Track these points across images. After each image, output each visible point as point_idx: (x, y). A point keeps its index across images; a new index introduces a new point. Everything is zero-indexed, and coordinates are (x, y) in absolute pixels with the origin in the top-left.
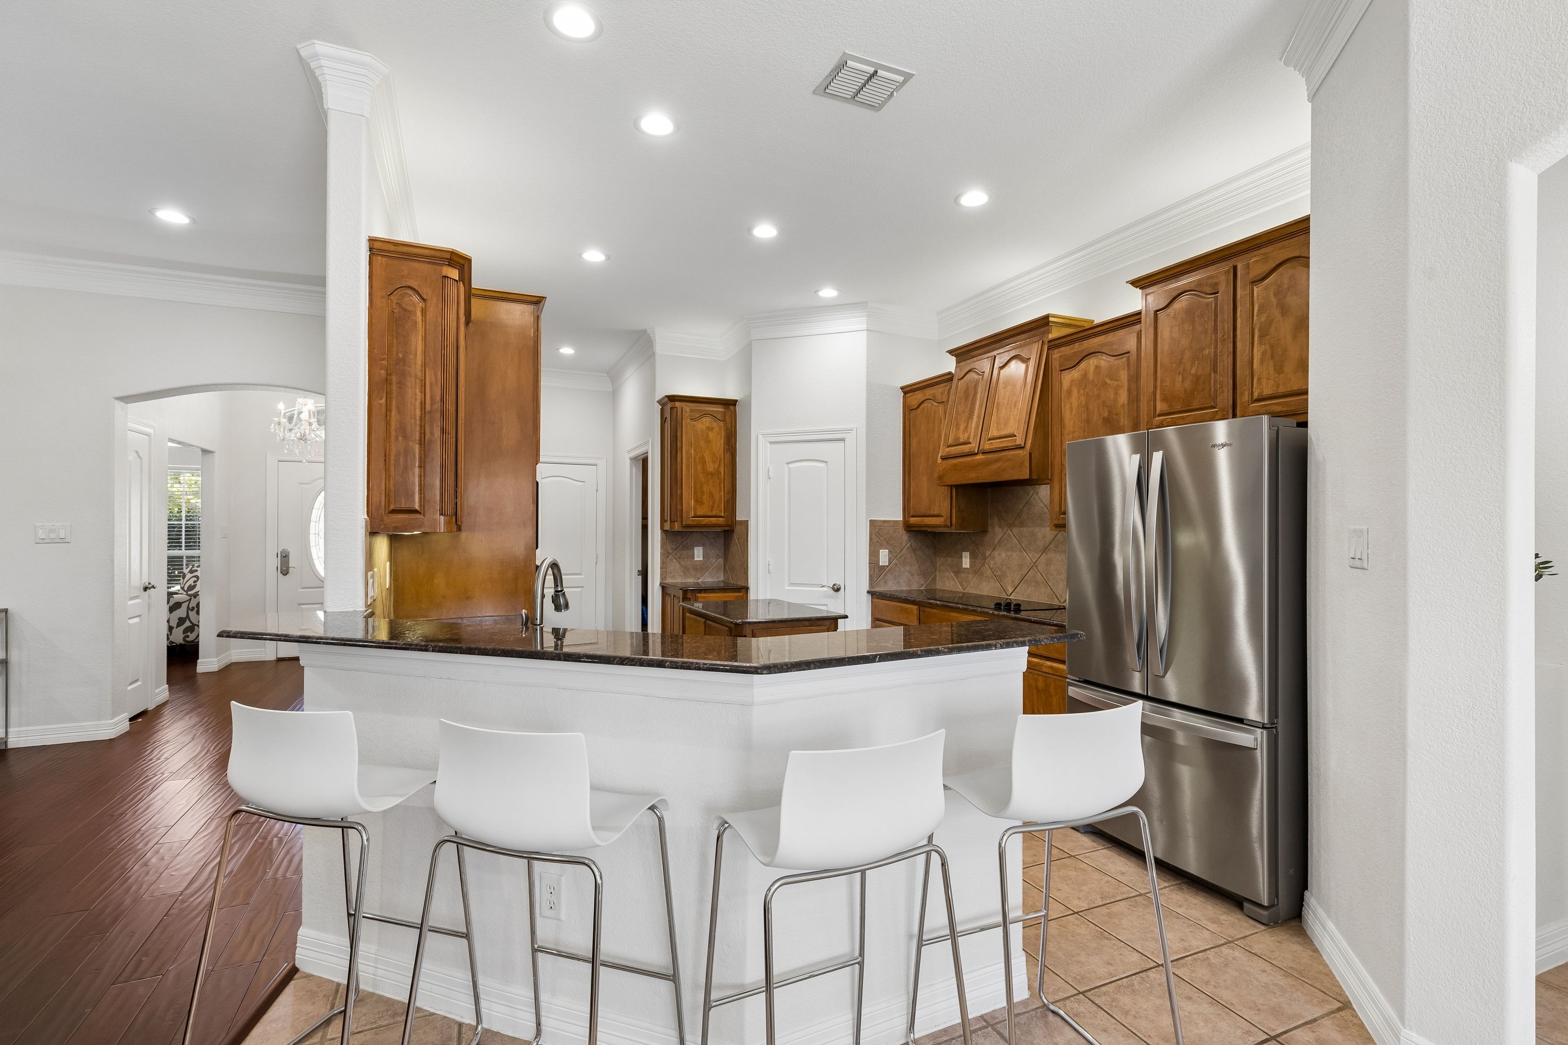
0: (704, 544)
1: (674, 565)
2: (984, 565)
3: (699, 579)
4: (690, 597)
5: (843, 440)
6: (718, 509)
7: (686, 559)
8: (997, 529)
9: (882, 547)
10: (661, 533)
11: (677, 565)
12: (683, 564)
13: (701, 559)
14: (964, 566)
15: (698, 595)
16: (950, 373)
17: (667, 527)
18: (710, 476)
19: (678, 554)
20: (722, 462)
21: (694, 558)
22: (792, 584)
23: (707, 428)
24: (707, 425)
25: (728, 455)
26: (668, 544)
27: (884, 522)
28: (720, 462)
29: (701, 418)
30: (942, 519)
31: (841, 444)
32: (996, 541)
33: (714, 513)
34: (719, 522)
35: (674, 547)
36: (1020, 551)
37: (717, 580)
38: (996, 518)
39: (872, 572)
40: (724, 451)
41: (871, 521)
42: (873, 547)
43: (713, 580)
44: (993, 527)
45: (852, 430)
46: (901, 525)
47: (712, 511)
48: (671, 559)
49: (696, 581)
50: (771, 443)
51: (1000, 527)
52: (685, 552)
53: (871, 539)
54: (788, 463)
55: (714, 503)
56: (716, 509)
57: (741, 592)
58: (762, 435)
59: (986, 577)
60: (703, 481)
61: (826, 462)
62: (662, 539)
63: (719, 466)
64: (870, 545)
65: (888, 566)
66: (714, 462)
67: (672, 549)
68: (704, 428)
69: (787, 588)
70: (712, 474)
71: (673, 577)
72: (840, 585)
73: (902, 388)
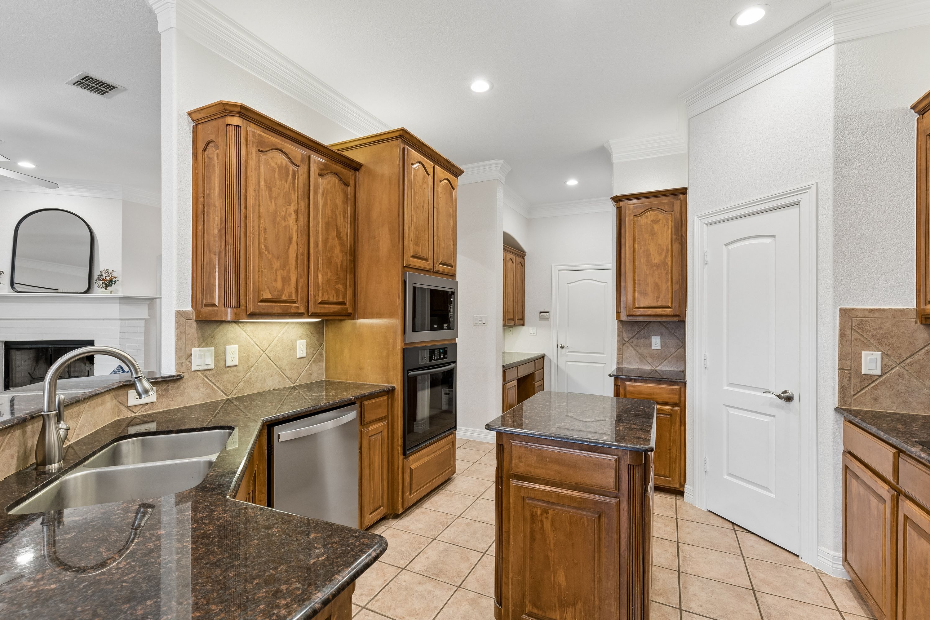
0: (662, 334)
1: (630, 352)
3: (656, 367)
5: (797, 204)
6: (664, 300)
7: (643, 348)
9: (867, 346)
10: (618, 323)
11: (634, 353)
12: (640, 352)
13: (659, 348)
17: (623, 317)
18: (655, 268)
19: (635, 343)
20: (669, 253)
21: (651, 347)
22: (731, 384)
23: (652, 221)
24: (652, 218)
25: (676, 246)
26: (624, 332)
27: (871, 311)
28: (667, 252)
29: (644, 214)
31: (794, 211)
33: (659, 304)
34: (665, 313)
35: (631, 336)
37: (676, 370)
39: (845, 382)
40: (672, 241)
41: (843, 310)
42: (847, 347)
43: (672, 369)
45: (810, 188)
47: (657, 301)
48: (628, 347)
49: (653, 369)
50: (709, 224)
52: (641, 341)
53: (842, 335)
54: (726, 245)
55: (659, 294)
56: (662, 300)
57: (678, 385)
58: (698, 217)
60: (648, 273)
61: (774, 237)
62: (618, 328)
63: (666, 257)
64: (841, 344)
65: (880, 376)
66: (660, 254)
67: (628, 337)
68: (649, 222)
69: (726, 388)
70: (658, 266)
71: (629, 363)
72: (793, 394)
73: (913, 108)
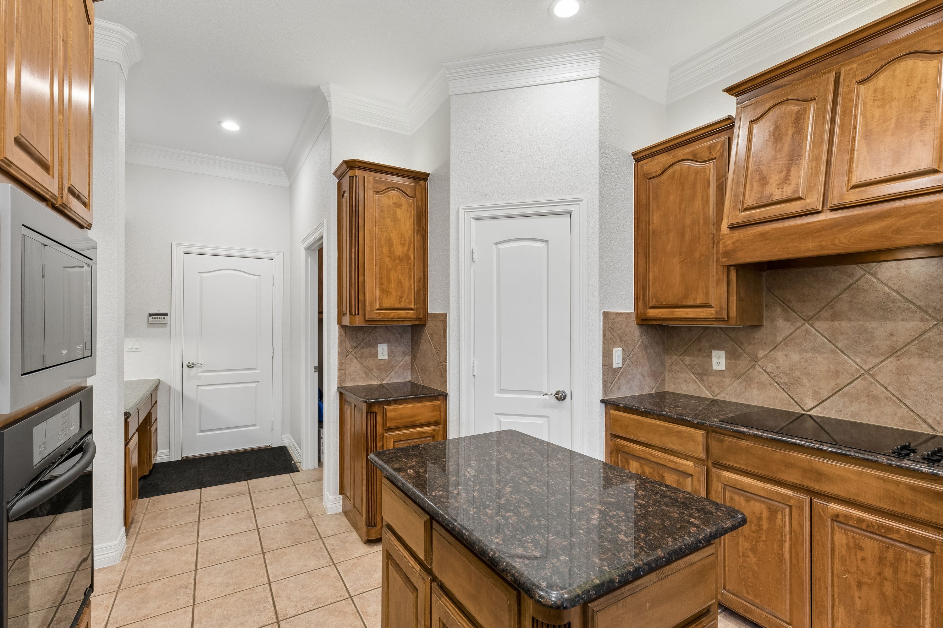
0: (389, 341)
1: (354, 366)
2: (754, 367)
3: (383, 380)
4: (376, 410)
5: (569, 214)
6: (407, 301)
7: (368, 359)
8: (781, 323)
9: (615, 345)
10: (339, 328)
11: (358, 365)
12: (365, 364)
13: (386, 357)
14: (715, 367)
15: (387, 407)
16: (729, 118)
17: (346, 321)
18: (397, 261)
19: (359, 353)
20: (412, 245)
21: (377, 356)
22: (502, 391)
23: (394, 203)
24: (395, 201)
25: (419, 237)
26: (347, 341)
27: (618, 314)
28: (410, 245)
29: (386, 192)
30: (712, 311)
31: (566, 219)
32: (779, 339)
33: (402, 305)
34: (409, 316)
35: (355, 344)
36: (833, 352)
37: (403, 381)
38: (779, 310)
39: (606, 376)
40: (414, 232)
41: (604, 313)
42: (607, 346)
43: (399, 381)
44: (773, 320)
45: (581, 201)
46: (634, 318)
47: (400, 302)
48: (351, 359)
49: (380, 383)
50: (476, 219)
51: (787, 319)
52: (367, 350)
53: (604, 335)
54: (496, 244)
55: (402, 293)
56: (405, 300)
57: (438, 400)
58: (464, 209)
59: (757, 383)
60: (390, 266)
61: (546, 241)
62: (340, 336)
63: (409, 249)
64: (604, 343)
65: (621, 368)
66: (403, 245)
67: (352, 347)
68: (391, 204)
69: (497, 395)
70: (401, 259)
71: (353, 380)
72: (564, 392)
73: (634, 155)
